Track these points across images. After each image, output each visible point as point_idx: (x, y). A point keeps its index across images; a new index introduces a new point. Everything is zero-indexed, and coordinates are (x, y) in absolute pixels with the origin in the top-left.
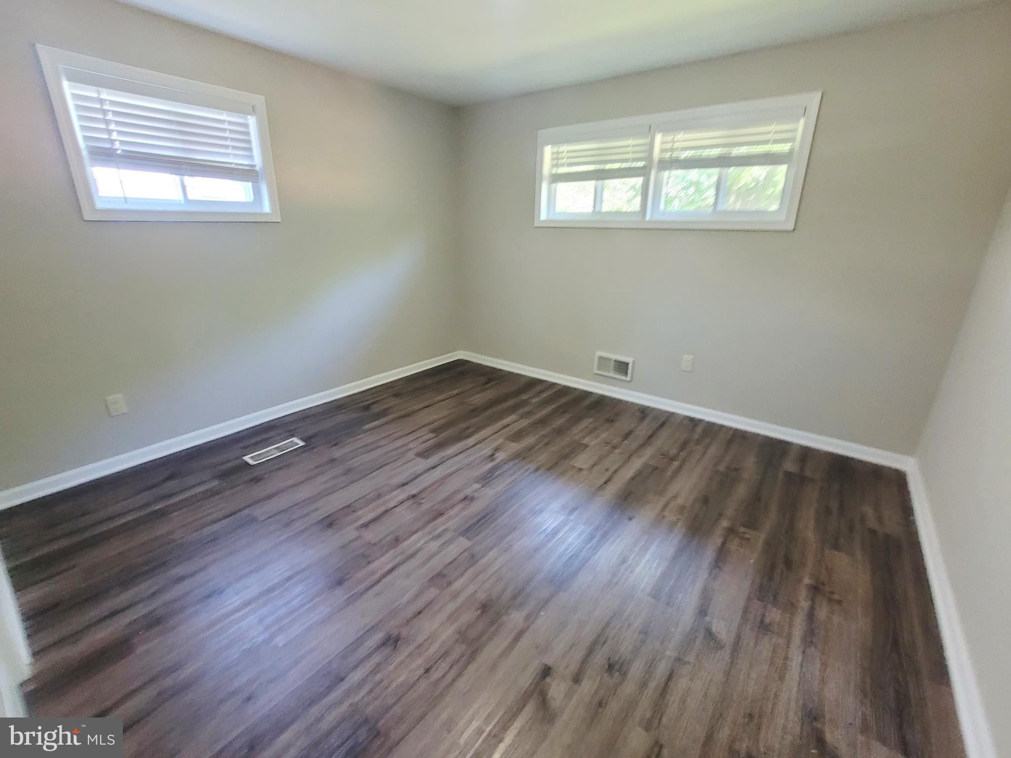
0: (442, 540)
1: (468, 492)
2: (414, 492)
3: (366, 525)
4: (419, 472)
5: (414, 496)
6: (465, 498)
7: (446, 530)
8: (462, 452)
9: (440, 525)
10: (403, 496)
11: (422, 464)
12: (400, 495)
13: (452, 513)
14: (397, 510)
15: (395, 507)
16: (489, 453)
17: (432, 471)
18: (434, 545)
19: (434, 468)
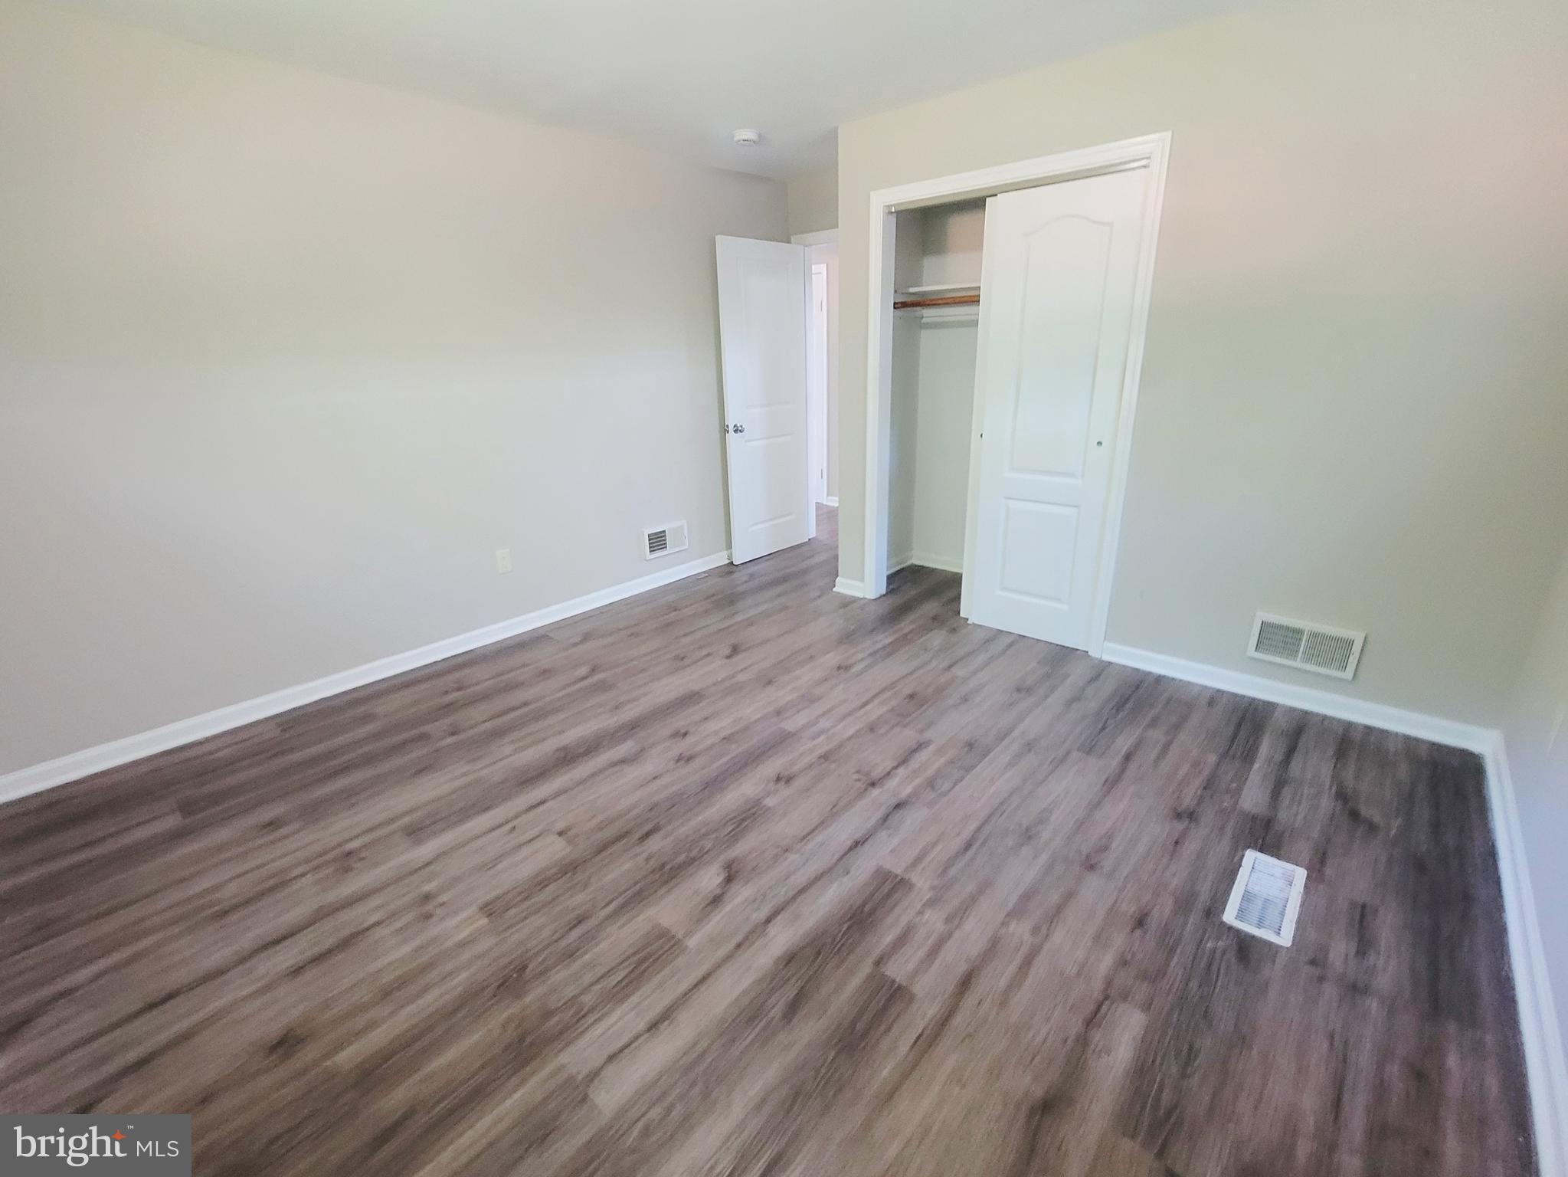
0: (816, 729)
1: (785, 792)
2: (875, 792)
3: (920, 747)
4: (883, 834)
5: (873, 784)
6: (789, 780)
7: (813, 738)
8: (802, 891)
9: (822, 745)
10: (892, 783)
11: (883, 854)
12: (899, 786)
13: (808, 759)
14: (889, 764)
15: (895, 768)
16: (735, 887)
17: (858, 836)
18: (824, 724)
19: (857, 844)
